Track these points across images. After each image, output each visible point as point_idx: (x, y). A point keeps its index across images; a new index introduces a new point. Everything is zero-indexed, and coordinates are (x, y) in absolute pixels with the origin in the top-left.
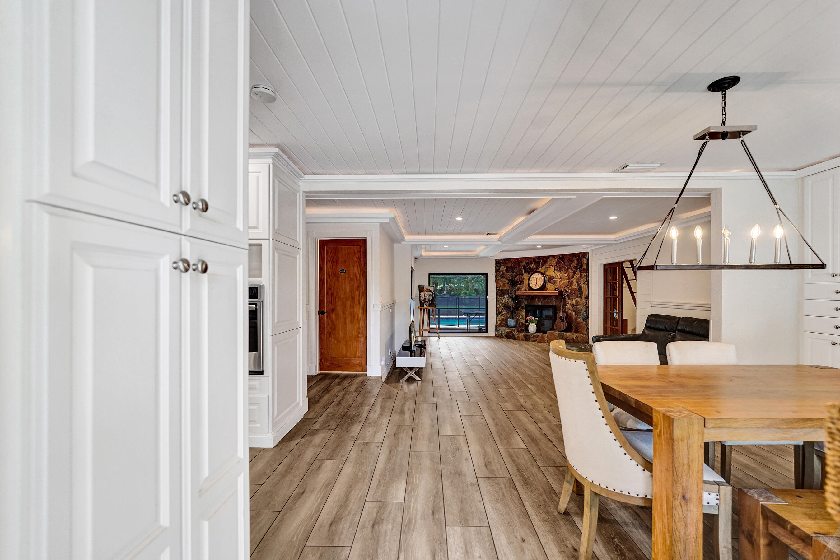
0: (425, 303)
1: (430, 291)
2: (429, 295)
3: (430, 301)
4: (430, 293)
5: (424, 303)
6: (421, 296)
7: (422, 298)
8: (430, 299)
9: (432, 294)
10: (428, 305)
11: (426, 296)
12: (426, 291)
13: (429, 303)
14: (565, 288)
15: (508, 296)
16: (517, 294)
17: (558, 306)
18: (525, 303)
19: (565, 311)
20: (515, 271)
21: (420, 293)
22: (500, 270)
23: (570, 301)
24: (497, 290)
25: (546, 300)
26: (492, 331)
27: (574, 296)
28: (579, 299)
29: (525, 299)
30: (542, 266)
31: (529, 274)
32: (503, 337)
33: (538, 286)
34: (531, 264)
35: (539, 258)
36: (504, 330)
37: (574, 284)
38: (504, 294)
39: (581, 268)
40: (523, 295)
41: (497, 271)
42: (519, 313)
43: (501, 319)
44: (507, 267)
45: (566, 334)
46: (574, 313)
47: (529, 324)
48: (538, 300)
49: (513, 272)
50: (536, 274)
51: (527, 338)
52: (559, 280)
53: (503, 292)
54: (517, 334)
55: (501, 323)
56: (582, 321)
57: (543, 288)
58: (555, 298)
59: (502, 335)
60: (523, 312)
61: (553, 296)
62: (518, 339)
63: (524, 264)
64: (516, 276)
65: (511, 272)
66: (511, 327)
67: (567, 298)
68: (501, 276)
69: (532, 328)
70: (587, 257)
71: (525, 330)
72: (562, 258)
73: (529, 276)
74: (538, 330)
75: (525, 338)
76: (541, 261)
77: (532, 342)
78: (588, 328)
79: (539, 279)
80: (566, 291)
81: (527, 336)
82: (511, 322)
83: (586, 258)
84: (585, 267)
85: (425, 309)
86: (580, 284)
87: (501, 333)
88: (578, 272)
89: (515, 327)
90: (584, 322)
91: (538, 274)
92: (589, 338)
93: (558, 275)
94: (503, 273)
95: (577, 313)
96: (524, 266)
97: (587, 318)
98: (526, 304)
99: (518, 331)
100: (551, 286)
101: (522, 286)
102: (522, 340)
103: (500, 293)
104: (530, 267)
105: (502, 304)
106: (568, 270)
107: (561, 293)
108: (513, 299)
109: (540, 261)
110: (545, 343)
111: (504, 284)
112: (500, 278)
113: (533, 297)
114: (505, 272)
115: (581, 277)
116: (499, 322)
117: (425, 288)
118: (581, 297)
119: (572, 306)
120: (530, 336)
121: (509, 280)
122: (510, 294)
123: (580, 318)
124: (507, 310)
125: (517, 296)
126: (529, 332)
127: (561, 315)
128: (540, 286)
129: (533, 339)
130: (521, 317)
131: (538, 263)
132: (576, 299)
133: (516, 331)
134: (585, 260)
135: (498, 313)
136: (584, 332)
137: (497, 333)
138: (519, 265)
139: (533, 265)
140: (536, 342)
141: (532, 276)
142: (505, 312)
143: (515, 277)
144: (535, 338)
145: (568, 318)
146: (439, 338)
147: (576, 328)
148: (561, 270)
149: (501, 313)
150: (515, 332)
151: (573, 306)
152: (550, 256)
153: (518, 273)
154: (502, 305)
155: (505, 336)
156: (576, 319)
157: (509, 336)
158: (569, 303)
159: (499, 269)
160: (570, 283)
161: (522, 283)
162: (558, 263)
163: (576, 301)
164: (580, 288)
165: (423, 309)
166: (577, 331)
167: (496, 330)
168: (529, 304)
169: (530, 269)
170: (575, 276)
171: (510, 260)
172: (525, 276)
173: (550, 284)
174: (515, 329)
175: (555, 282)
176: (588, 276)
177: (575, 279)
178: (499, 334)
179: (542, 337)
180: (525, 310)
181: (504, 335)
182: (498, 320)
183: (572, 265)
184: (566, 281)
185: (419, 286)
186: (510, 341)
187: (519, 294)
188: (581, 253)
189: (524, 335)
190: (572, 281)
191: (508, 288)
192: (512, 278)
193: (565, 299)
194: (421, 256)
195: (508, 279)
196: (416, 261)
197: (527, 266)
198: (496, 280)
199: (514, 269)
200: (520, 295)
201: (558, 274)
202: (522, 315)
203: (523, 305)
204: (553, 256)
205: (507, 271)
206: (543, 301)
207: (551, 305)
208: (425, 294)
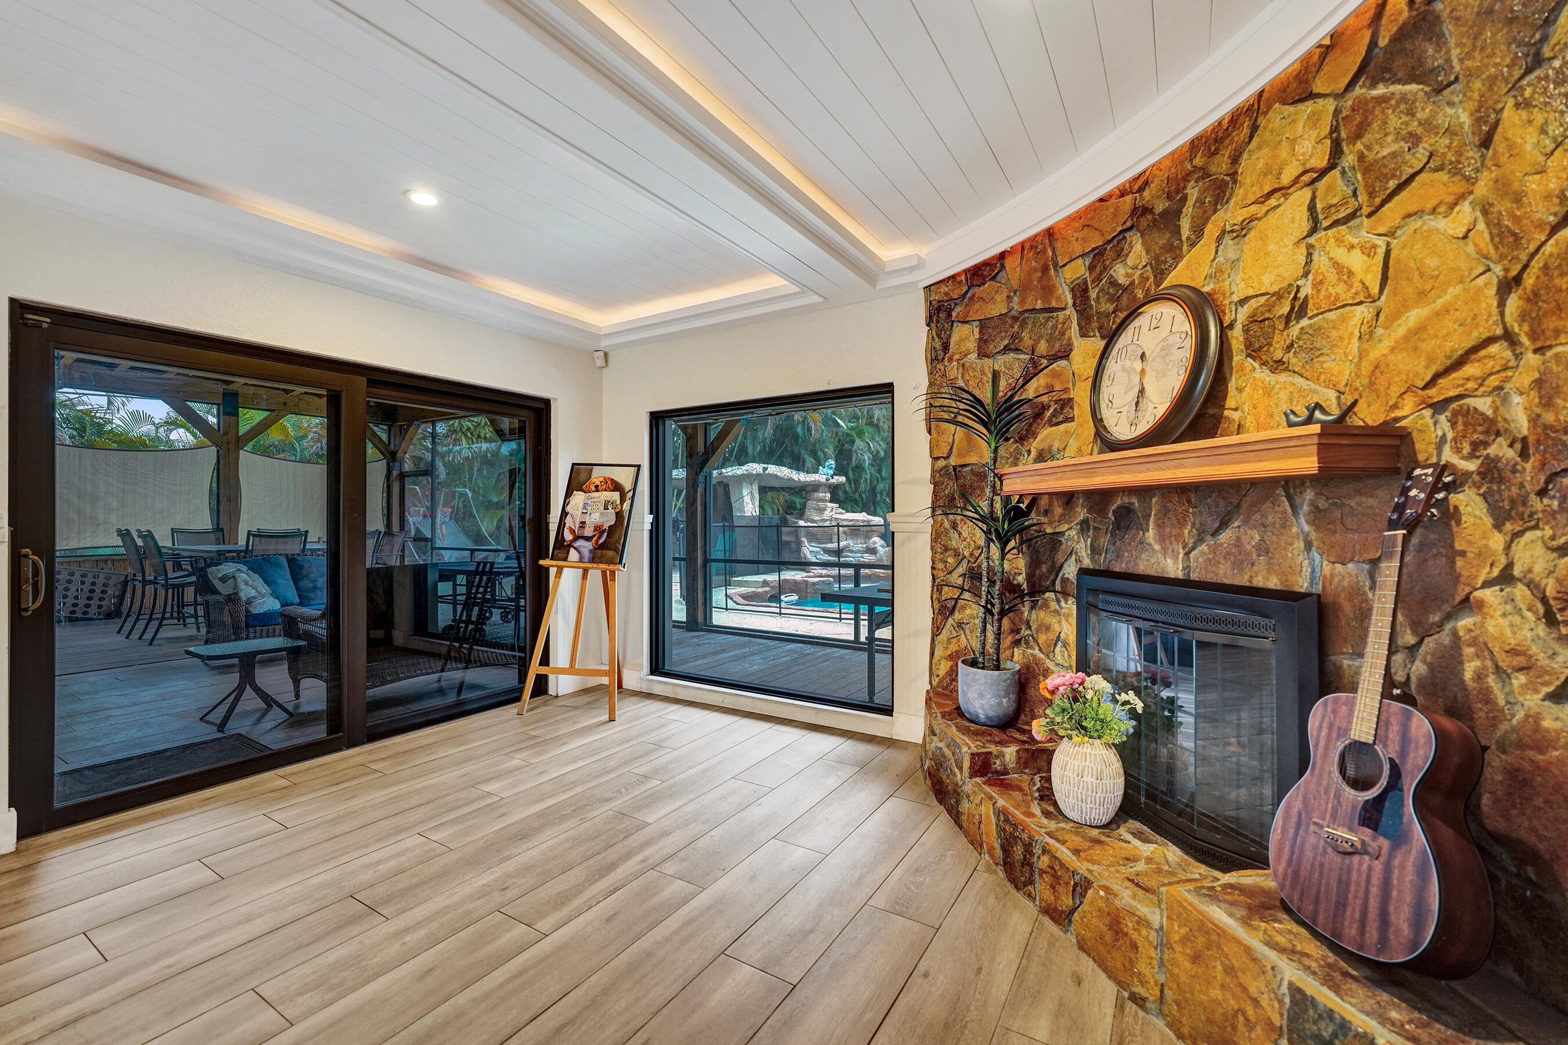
0: (579, 543)
1: (616, 487)
2: (606, 508)
3: (602, 532)
4: (616, 496)
5: (570, 546)
6: (568, 509)
7: (568, 521)
8: (606, 527)
9: (618, 502)
10: (586, 553)
11: (589, 509)
12: (597, 487)
13: (597, 541)
14: (1447, 388)
17: (1347, 608)
18: (1074, 548)
21: (570, 496)
22: (950, 348)
24: (933, 471)
26: (912, 713)
29: (1080, 520)
31: (1101, 332)
33: (1154, 414)
38: (964, 496)
42: (1050, 626)
43: (953, 648)
44: (983, 324)
48: (1162, 539)
49: (1017, 350)
50: (1147, 317)
51: (1018, 856)
52: (1361, 314)
60: (1069, 623)
63: (1078, 268)
64: (1036, 367)
68: (952, 384)
73: (1105, 342)
75: (1002, 848)
79: (1166, 348)
80: (1467, 419)
81: (1013, 838)
91: (1160, 310)
94: (964, 366)
98: (1087, 562)
100: (1268, 392)
101: (1060, 430)
105: (957, 555)
111: (968, 437)
112: (947, 400)
113: (1123, 507)
114: (973, 356)
116: (944, 668)
117: (598, 475)
120: (1028, 842)
128: (1167, 404)
129: (1050, 887)
130: (1058, 655)
135: (943, 612)
138: (1050, 290)
142: (972, 609)
149: (952, 612)
153: (1044, 346)
154: (955, 564)
155: (930, 775)
159: (944, 348)
161: (1057, 407)
168: (1097, 555)
169: (1110, 295)
171: (1000, 272)
172: (1081, 353)
173: (1263, 375)
182: (938, 653)
185: (573, 466)
189: (997, 818)
197: (1094, 278)
198: (929, 416)
202: (1065, 645)
203: (1070, 570)
206: (1200, 540)
207: (1273, 583)
208: (589, 502)
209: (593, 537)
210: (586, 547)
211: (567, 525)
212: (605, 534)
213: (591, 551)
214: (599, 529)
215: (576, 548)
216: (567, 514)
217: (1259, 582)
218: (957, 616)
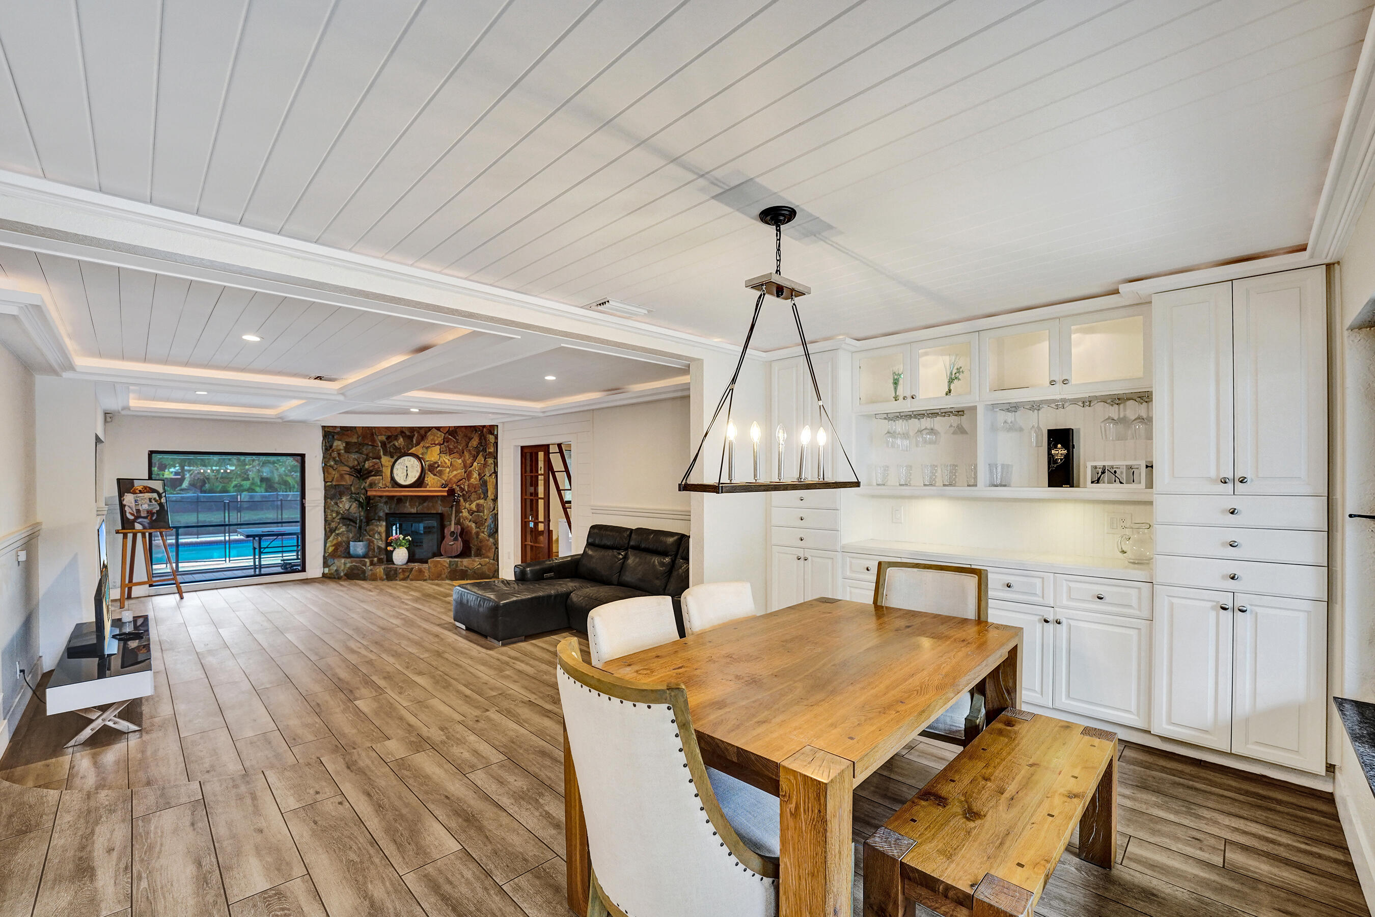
0: (139, 520)
1: (153, 491)
2: (150, 501)
3: (152, 514)
4: (155, 495)
5: (134, 521)
6: (124, 503)
7: (127, 508)
8: (154, 511)
9: (158, 498)
10: (147, 525)
11: (140, 502)
12: (140, 491)
13: (151, 518)
14: (459, 484)
15: (351, 498)
16: (369, 493)
17: (446, 514)
18: (384, 509)
19: (458, 523)
20: (365, 452)
21: (121, 495)
22: (334, 447)
23: (467, 505)
24: (325, 487)
25: (425, 504)
26: (315, 568)
27: (473, 496)
28: (481, 501)
29: (386, 503)
30: (418, 444)
31: (392, 457)
32: (340, 578)
33: (412, 479)
34: (396, 438)
35: (412, 429)
36: (342, 564)
37: (474, 476)
38: (341, 494)
39: (484, 450)
40: (381, 497)
41: (328, 449)
42: (374, 529)
43: (335, 542)
44: (347, 444)
45: (461, 562)
46: (473, 525)
47: (395, 548)
48: (410, 505)
49: (361, 453)
50: (406, 458)
51: (392, 575)
52: (448, 470)
53: (340, 491)
54: (371, 570)
55: (335, 550)
56: (487, 538)
57: (420, 482)
58: (442, 501)
59: (337, 574)
60: (382, 527)
61: (437, 496)
62: (374, 578)
63: (384, 438)
64: (367, 459)
65: (356, 452)
66: (358, 557)
67: (461, 499)
68: (334, 459)
69: (400, 555)
70: (496, 433)
71: (385, 560)
72: (453, 432)
73: (393, 460)
74: (411, 559)
75: (386, 575)
76: (416, 435)
77: (400, 580)
78: (497, 548)
79: (413, 467)
80: (461, 488)
81: (390, 571)
82: (358, 548)
83: (493, 434)
84: (492, 450)
85: (139, 536)
86: (484, 476)
87: (336, 571)
88: (480, 458)
89: (365, 556)
90: (491, 539)
91: (410, 458)
92: (498, 565)
93: (447, 461)
94: (339, 454)
95: (479, 523)
96: (384, 445)
97: (494, 532)
98: (387, 511)
99: (372, 563)
100: (433, 479)
101: (379, 479)
102: (382, 579)
103: (333, 492)
104: (394, 445)
105: (338, 513)
106: (463, 453)
107: (451, 492)
108: (361, 505)
109: (414, 435)
110: (425, 580)
111: (342, 476)
112: (332, 463)
113: (400, 500)
114: (343, 451)
115: (485, 465)
116: (331, 549)
117: (138, 485)
118: (485, 498)
119: (471, 512)
120: (396, 570)
121: (352, 468)
122: (355, 494)
123: (483, 532)
124: (349, 525)
125: (368, 499)
126: (394, 564)
127: (452, 529)
128: (413, 480)
129: (401, 576)
130: (377, 536)
131: (410, 438)
132: (478, 501)
133: (368, 564)
134: (491, 438)
135: (329, 531)
136: (491, 555)
137: (326, 571)
138: (373, 441)
139: (400, 442)
140: (409, 581)
141: (399, 461)
142: (343, 529)
143: (365, 462)
144: (407, 574)
145: (464, 534)
146: (182, 598)
147: (478, 549)
148: (451, 452)
149: (335, 531)
150: (365, 566)
151: (473, 513)
152: (432, 427)
153: (371, 455)
154: (337, 515)
155: (345, 575)
156: (477, 534)
157: (354, 575)
158: (465, 508)
159: (331, 447)
160: (467, 475)
161: (379, 472)
162: (446, 440)
163: (478, 505)
164: (485, 484)
165: (130, 536)
166: (479, 554)
167: (325, 564)
168: (392, 511)
169: (394, 449)
170: (475, 464)
171: (354, 431)
172: (386, 460)
173: (432, 475)
174: (367, 560)
175: (441, 473)
176: (496, 464)
177: (475, 468)
178: (333, 571)
179: (420, 571)
180: (384, 524)
181: (342, 574)
182: (328, 545)
183: (470, 445)
184: (460, 472)
185: (118, 480)
186: (356, 585)
187: (374, 493)
188: (484, 427)
189: (384, 569)
190: (471, 471)
191: (349, 483)
192: (359, 464)
193: (458, 502)
194: (127, 408)
195: (351, 465)
196: (108, 419)
197: (389, 443)
198: (323, 468)
199: (363, 446)
200: (375, 496)
201: (446, 459)
202: (379, 533)
203: (381, 514)
204: (438, 429)
205: (348, 449)
206: (419, 506)
207: (435, 512)
208: (138, 499)
209: (147, 516)
210: (146, 521)
211: (127, 511)
212: (155, 515)
213: (148, 523)
214: (150, 513)
215: (138, 523)
216: (125, 505)
217: (432, 512)
218: (337, 532)
